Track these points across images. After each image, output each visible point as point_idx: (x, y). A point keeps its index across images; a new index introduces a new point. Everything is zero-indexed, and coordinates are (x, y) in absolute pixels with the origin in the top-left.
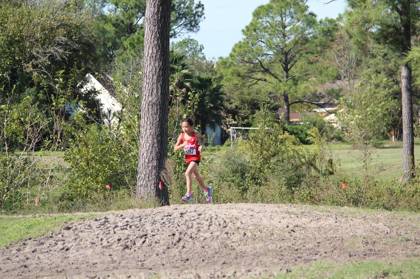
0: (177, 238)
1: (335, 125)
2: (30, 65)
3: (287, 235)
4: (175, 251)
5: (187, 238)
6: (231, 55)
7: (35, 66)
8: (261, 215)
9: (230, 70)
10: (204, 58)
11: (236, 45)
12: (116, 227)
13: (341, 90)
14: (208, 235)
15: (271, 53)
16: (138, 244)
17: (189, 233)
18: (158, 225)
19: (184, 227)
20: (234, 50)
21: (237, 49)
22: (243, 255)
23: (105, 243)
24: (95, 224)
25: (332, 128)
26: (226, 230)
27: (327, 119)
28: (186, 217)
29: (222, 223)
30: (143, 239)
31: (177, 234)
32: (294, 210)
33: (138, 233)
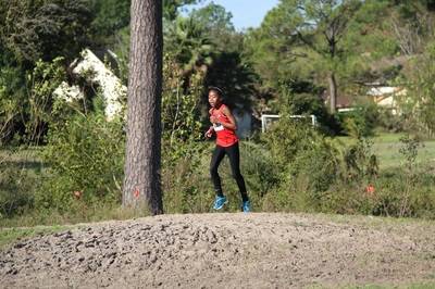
0: (152, 257)
1: (394, 112)
2: (11, 39)
3: (288, 252)
4: (148, 273)
5: (165, 256)
6: (263, 26)
7: (17, 41)
8: (261, 227)
9: (262, 44)
10: (233, 29)
11: (269, 13)
12: (80, 243)
13: (400, 67)
14: (191, 253)
15: (312, 22)
16: (104, 265)
17: (168, 250)
18: (132, 241)
19: (163, 243)
20: (266, 19)
21: (271, 18)
22: (230, 277)
23: (63, 264)
24: (54, 240)
25: (389, 116)
26: (215, 246)
27: (383, 103)
28: (168, 231)
29: (211, 237)
30: (111, 259)
31: (154, 252)
32: (305, 220)
33: (105, 251)
